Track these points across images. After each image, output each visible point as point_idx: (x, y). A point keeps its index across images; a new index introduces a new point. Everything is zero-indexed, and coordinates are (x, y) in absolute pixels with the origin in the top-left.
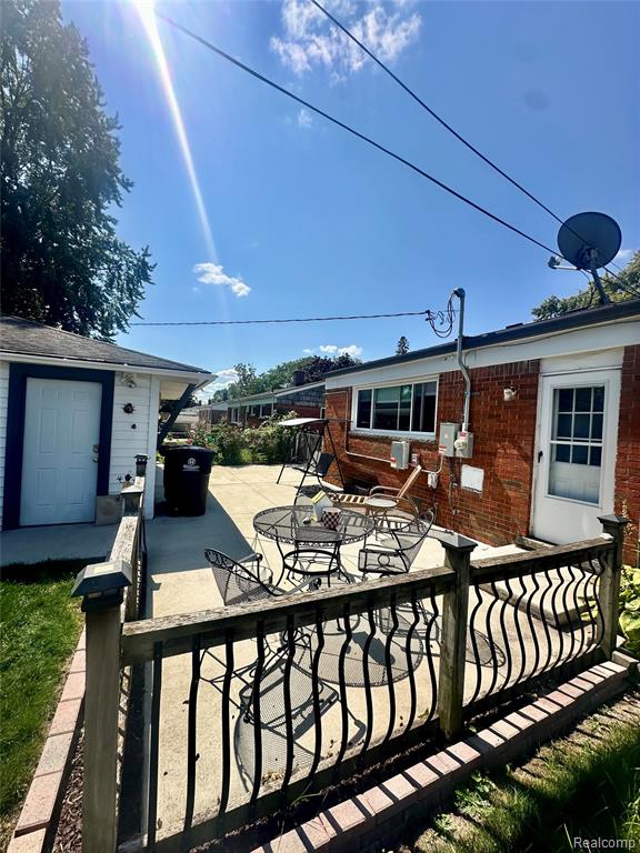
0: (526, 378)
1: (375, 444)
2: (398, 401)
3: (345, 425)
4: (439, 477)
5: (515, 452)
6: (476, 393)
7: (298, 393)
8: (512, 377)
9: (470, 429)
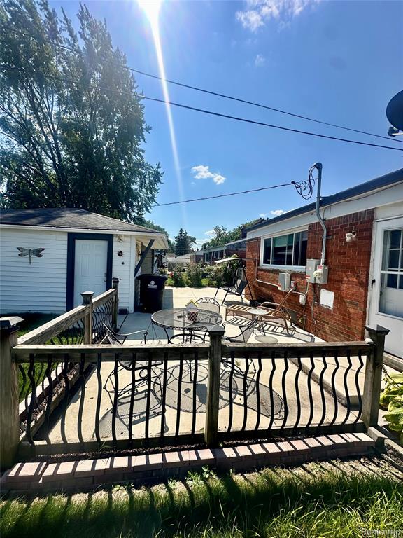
0: (363, 224)
1: (272, 275)
2: (286, 245)
3: (257, 262)
4: (307, 298)
5: (355, 280)
6: (330, 238)
7: (240, 243)
8: (354, 224)
9: (326, 264)
